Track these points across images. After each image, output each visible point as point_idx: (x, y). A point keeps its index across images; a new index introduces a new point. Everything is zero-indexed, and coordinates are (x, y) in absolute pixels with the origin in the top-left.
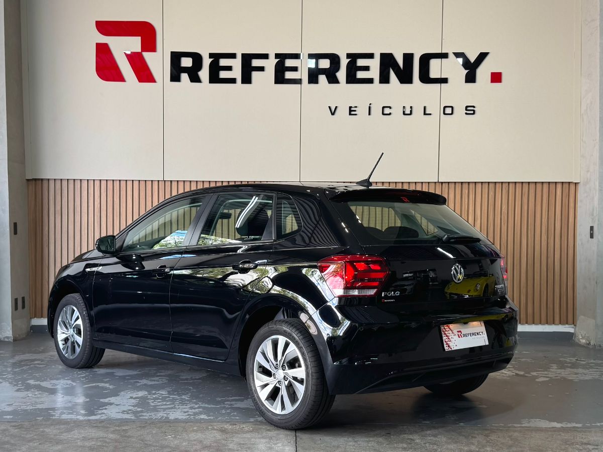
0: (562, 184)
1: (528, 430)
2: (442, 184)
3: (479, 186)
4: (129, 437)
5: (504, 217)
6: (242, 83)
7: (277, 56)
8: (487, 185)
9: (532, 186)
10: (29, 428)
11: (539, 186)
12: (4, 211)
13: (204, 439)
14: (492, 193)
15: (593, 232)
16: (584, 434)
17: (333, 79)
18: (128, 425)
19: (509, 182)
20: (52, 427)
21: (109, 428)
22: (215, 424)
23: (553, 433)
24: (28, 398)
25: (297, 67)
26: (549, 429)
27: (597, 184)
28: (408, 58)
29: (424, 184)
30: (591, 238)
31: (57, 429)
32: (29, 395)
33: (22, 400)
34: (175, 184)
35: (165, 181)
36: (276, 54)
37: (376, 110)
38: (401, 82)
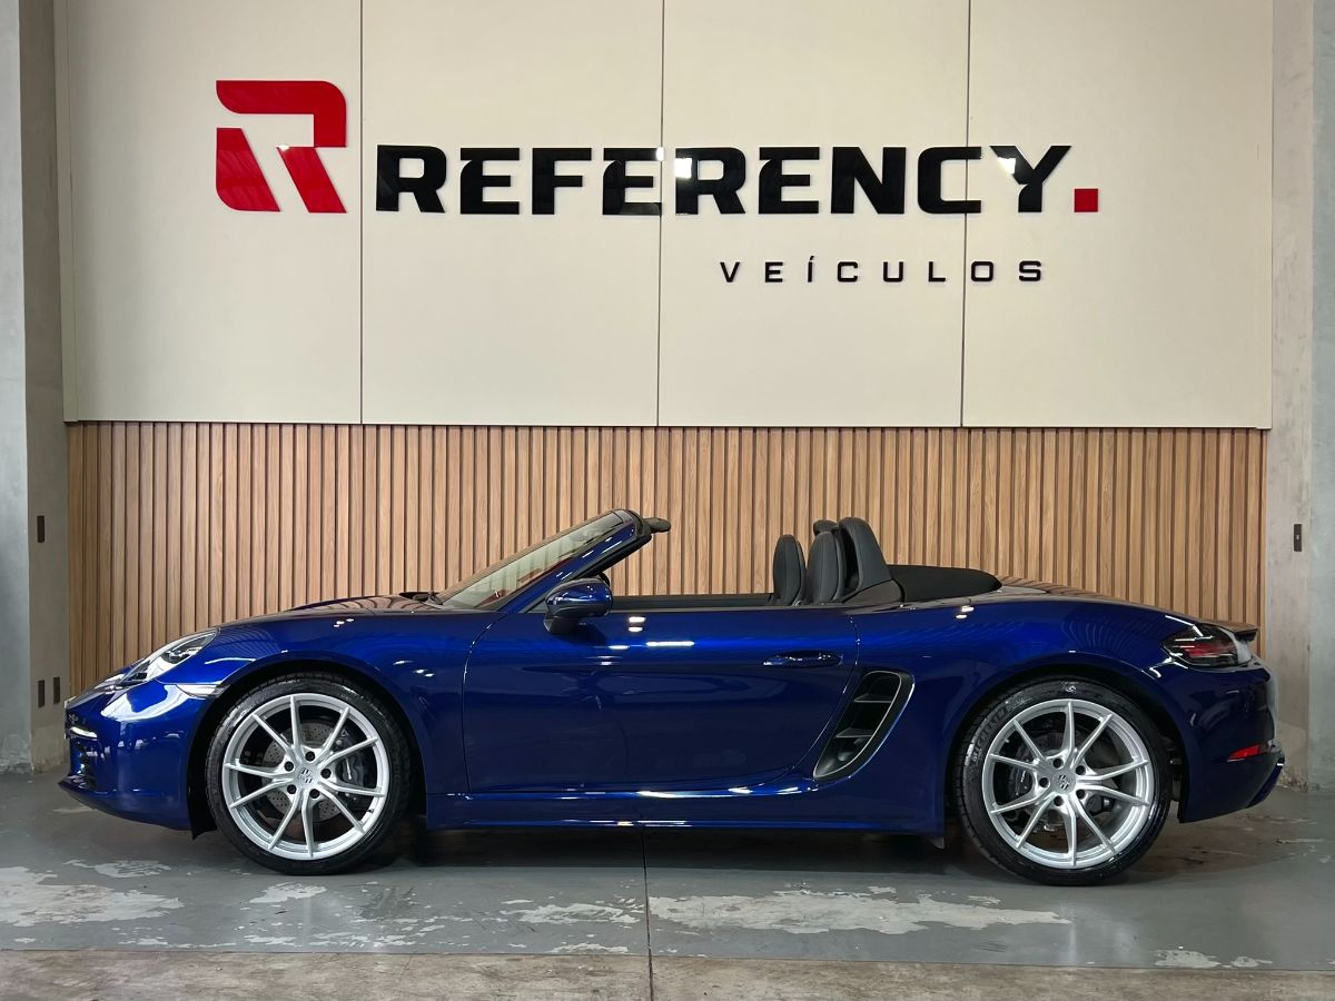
0: (1233, 433)
1: (1161, 974)
2: (970, 432)
3: (1050, 436)
4: (287, 986)
5: (1106, 505)
6: (534, 212)
7: (609, 154)
8: (1068, 434)
9: (1167, 437)
10: (70, 966)
11: (1182, 437)
12: (16, 491)
13: (451, 992)
14: (1078, 453)
15: (1300, 537)
16: (1284, 983)
17: (729, 205)
18: (284, 961)
19: (1116, 429)
20: (120, 964)
21: (243, 966)
22: (474, 958)
23: (1217, 981)
24: (69, 898)
25: (652, 178)
26: (1207, 972)
27: (1309, 432)
28: (894, 157)
29: (930, 432)
30: (1296, 550)
31: (130, 967)
32: (69, 892)
33: (54, 903)
34: (385, 433)
35: (364, 426)
36: (606, 150)
37: (825, 271)
38: (880, 210)
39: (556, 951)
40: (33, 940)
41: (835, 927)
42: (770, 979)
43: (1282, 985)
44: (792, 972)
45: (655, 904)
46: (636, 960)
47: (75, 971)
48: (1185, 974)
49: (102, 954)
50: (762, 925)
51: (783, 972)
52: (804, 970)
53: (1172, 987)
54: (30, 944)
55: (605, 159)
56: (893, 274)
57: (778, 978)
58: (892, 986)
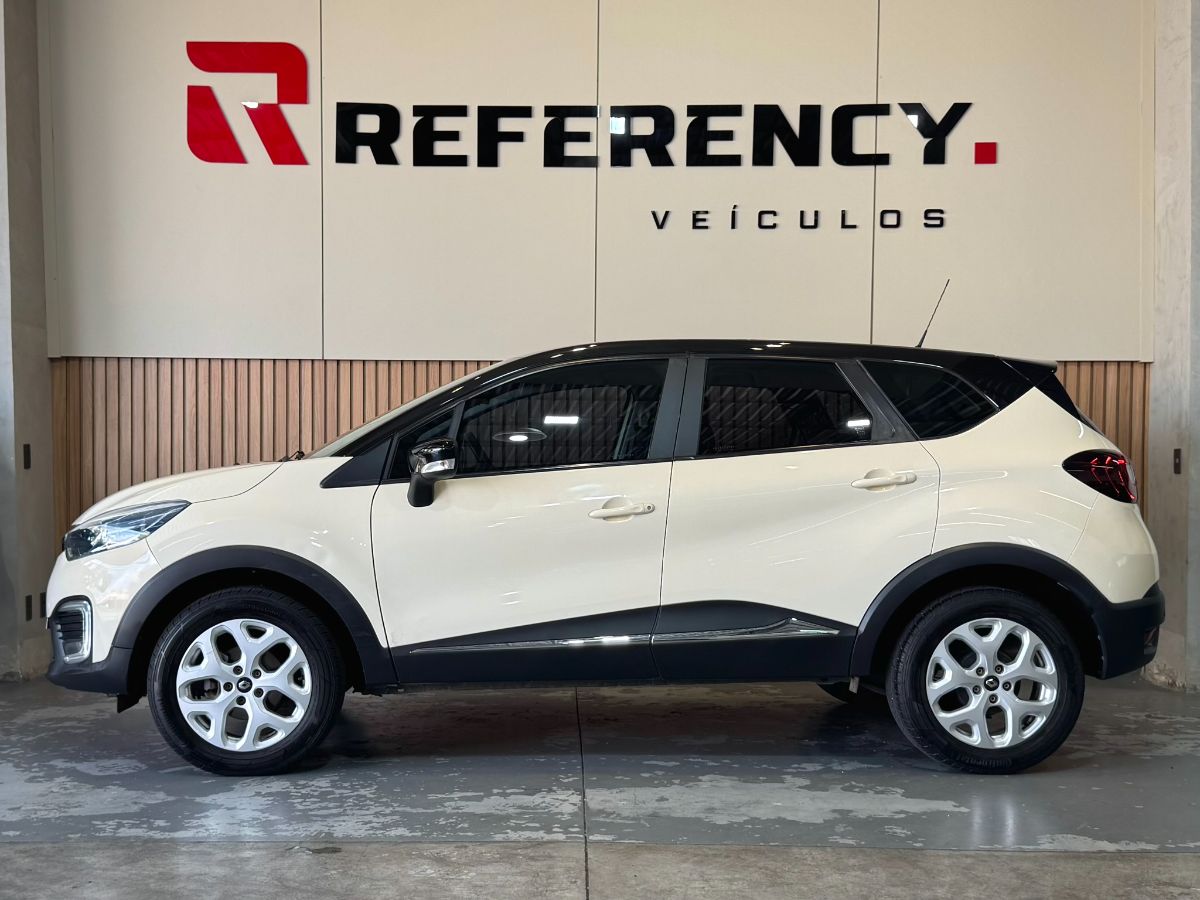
0: (1119, 366)
4: (252, 873)
6: (479, 165)
7: (549, 111)
10: (53, 856)
13: (403, 876)
15: (1180, 461)
16: (1162, 864)
17: (659, 158)
18: (250, 850)
20: (99, 854)
21: (213, 855)
22: (426, 846)
23: (1101, 862)
24: (50, 795)
25: (589, 133)
26: (1093, 855)
27: (1188, 365)
30: (1176, 473)
31: (108, 857)
32: (54, 790)
33: (40, 799)
34: (345, 368)
35: (326, 361)
36: (547, 108)
37: (746, 219)
38: (797, 163)
39: (499, 837)
40: (18, 833)
41: (755, 814)
42: (695, 863)
43: (1160, 866)
44: (715, 855)
45: (590, 796)
46: (573, 846)
47: (59, 862)
48: (1074, 857)
49: (82, 845)
50: (690, 814)
51: (707, 856)
52: (725, 854)
53: (1060, 868)
54: (14, 836)
55: (547, 115)
56: (810, 221)
57: (702, 862)
58: (806, 868)
